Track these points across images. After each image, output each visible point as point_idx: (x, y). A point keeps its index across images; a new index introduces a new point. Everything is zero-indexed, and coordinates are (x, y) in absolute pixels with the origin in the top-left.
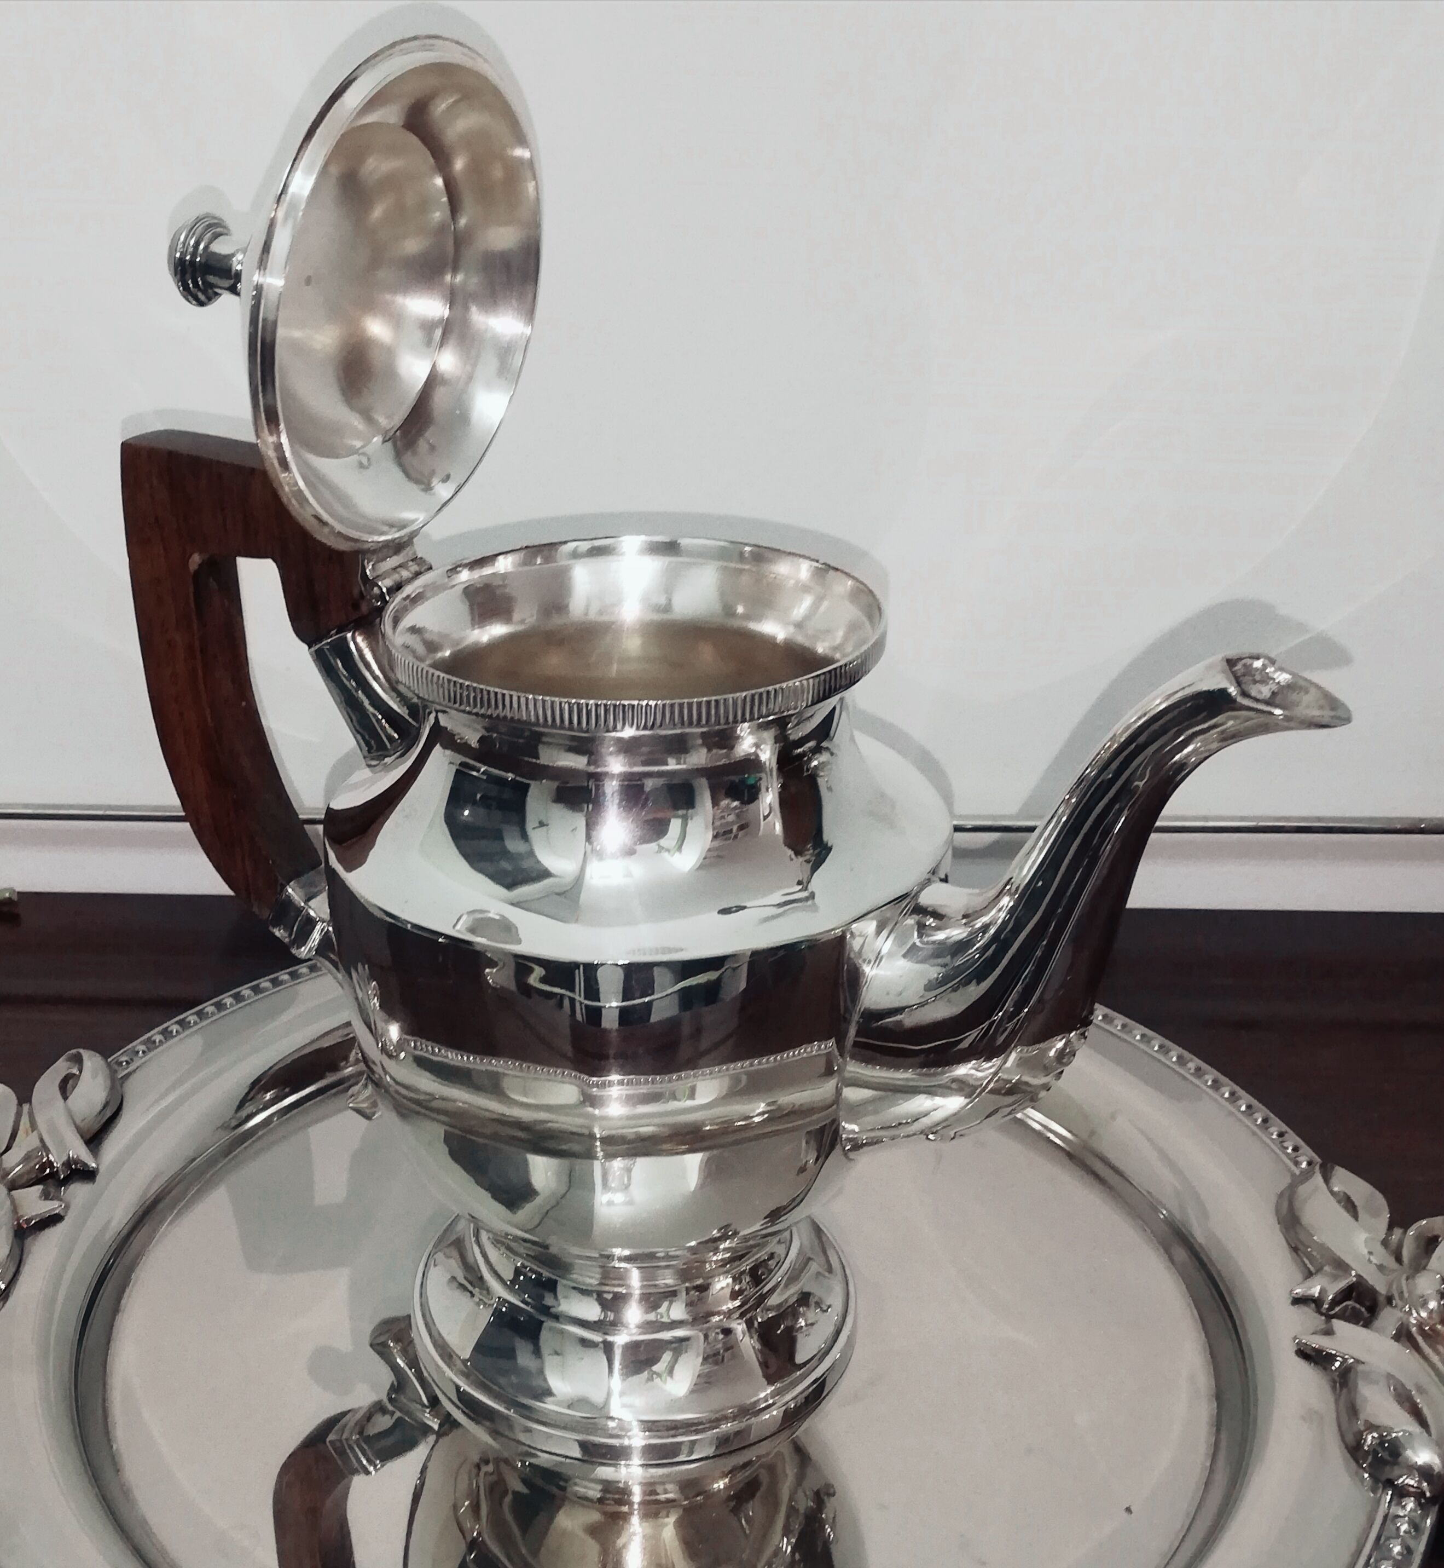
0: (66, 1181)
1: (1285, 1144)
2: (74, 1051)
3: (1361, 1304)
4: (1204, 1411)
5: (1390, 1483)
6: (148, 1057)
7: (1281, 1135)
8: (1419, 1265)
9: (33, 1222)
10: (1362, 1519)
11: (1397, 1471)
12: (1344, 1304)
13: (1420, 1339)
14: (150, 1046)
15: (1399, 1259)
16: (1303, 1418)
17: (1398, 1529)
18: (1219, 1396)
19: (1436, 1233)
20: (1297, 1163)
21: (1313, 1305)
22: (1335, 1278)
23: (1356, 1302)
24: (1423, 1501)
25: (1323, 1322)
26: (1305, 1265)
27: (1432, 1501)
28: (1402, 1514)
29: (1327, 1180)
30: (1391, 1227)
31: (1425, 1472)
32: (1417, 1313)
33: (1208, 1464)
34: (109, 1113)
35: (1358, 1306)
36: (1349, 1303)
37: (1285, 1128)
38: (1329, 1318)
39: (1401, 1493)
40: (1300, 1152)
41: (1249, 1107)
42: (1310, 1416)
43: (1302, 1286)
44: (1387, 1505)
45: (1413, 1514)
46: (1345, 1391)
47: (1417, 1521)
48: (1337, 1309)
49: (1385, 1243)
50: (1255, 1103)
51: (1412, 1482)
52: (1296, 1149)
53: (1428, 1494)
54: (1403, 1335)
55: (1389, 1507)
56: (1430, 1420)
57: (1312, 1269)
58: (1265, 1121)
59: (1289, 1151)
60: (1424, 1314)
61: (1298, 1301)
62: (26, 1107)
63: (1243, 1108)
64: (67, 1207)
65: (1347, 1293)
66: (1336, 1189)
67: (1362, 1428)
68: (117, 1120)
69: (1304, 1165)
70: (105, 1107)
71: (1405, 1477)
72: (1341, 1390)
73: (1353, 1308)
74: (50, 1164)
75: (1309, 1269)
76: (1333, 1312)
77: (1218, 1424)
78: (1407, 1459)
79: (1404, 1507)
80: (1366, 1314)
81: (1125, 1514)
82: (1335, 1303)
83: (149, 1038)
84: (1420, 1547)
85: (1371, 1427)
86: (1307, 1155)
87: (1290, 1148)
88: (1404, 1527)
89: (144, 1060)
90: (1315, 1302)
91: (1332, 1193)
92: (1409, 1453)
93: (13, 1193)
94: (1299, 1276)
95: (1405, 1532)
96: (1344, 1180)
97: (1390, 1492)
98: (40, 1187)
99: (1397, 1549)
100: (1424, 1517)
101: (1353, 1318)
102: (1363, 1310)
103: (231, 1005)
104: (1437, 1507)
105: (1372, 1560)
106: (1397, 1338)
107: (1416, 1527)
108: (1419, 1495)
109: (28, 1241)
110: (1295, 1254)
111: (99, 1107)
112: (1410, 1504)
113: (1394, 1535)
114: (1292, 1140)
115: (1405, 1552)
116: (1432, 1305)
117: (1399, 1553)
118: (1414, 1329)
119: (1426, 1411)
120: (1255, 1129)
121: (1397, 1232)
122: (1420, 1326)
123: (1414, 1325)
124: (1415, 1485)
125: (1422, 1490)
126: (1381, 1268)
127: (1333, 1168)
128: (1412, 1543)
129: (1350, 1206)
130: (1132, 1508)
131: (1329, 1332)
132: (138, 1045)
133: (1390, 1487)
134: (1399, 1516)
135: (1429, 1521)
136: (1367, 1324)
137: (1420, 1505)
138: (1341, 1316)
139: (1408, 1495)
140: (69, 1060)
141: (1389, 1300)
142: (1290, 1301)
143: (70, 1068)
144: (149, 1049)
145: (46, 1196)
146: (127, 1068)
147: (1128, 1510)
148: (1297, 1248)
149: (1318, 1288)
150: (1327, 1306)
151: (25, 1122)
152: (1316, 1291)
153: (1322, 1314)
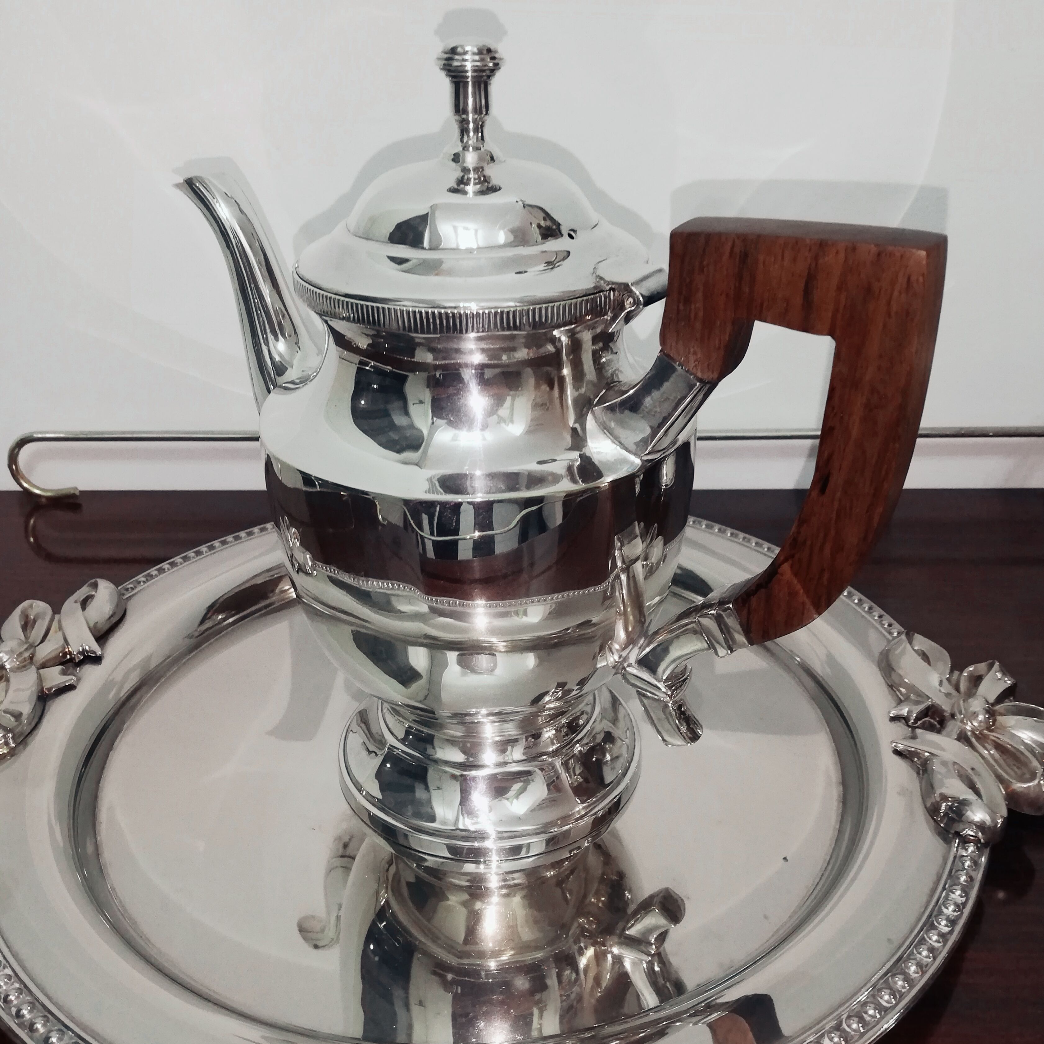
0: (81, 663)
1: (883, 622)
2: (93, 581)
3: (935, 719)
4: (835, 791)
5: (957, 834)
6: (146, 585)
7: (880, 617)
8: (971, 693)
9: (54, 690)
10: (940, 860)
11: (961, 826)
12: (924, 720)
13: (973, 740)
14: (149, 578)
15: (957, 689)
16: (899, 793)
17: (963, 864)
18: (844, 783)
19: (980, 674)
20: (890, 633)
21: (904, 721)
22: (917, 703)
23: (931, 718)
24: (979, 845)
25: (910, 732)
26: (898, 696)
27: (985, 845)
28: (965, 854)
29: (910, 643)
30: (952, 671)
31: (981, 827)
32: (972, 724)
33: (838, 827)
34: (114, 620)
35: (932, 721)
36: (927, 719)
37: (883, 612)
38: (914, 728)
39: (965, 841)
40: (893, 627)
41: (860, 600)
42: (903, 792)
43: (897, 709)
44: (955, 849)
45: (974, 854)
46: (926, 775)
47: (976, 859)
48: (919, 723)
49: (948, 680)
50: (864, 598)
51: (972, 833)
52: (890, 625)
53: (982, 841)
54: (963, 738)
55: (957, 851)
56: (983, 792)
57: (902, 698)
58: (870, 608)
59: (886, 626)
60: (976, 724)
61: (893, 719)
62: (57, 616)
63: (856, 601)
64: (79, 680)
65: (926, 713)
66: (916, 648)
67: (938, 799)
68: (121, 625)
69: (895, 634)
70: (112, 616)
71: (967, 830)
72: (923, 775)
73: (929, 721)
74: (70, 653)
75: (900, 699)
76: (916, 725)
77: (844, 801)
78: (968, 817)
79: (967, 850)
80: (938, 726)
81: (783, 861)
82: (917, 719)
83: (149, 574)
84: (979, 876)
85: (944, 798)
86: (897, 628)
87: (887, 624)
88: (967, 863)
89: (143, 586)
90: (906, 719)
91: (914, 650)
92: (969, 813)
93: (41, 671)
94: (894, 704)
95: (968, 866)
96: (921, 642)
97: (957, 841)
98: (60, 667)
99: (963, 878)
100: (980, 856)
101: (930, 728)
102: (936, 723)
103: (206, 552)
104: (988, 849)
105: (947, 886)
106: (959, 739)
107: (975, 863)
108: (977, 842)
109: (49, 703)
110: (890, 689)
111: (108, 617)
112: (971, 849)
113: (961, 869)
114: (887, 619)
115: (969, 880)
116: (981, 717)
117: (965, 881)
118: (969, 733)
119: (979, 785)
120: (864, 614)
121: (956, 673)
122: (973, 732)
123: (970, 731)
124: (974, 835)
125: (978, 838)
126: (948, 695)
127: (913, 635)
128: (973, 874)
129: (925, 657)
130: (787, 858)
131: (914, 737)
132: (141, 578)
133: (957, 836)
134: (963, 856)
135: (983, 859)
136: (939, 732)
137: (978, 848)
138: (923, 727)
139: (970, 841)
140: (89, 586)
141: (953, 716)
142: (888, 720)
143: (89, 592)
144: (147, 580)
145: (64, 673)
146: (132, 592)
147: (785, 859)
148: (892, 687)
149: (906, 710)
150: (912, 721)
151: (55, 625)
152: (904, 711)
153: (909, 726)
